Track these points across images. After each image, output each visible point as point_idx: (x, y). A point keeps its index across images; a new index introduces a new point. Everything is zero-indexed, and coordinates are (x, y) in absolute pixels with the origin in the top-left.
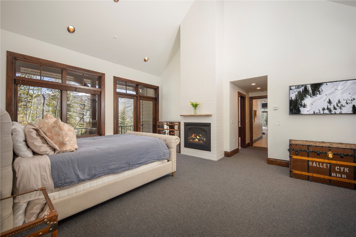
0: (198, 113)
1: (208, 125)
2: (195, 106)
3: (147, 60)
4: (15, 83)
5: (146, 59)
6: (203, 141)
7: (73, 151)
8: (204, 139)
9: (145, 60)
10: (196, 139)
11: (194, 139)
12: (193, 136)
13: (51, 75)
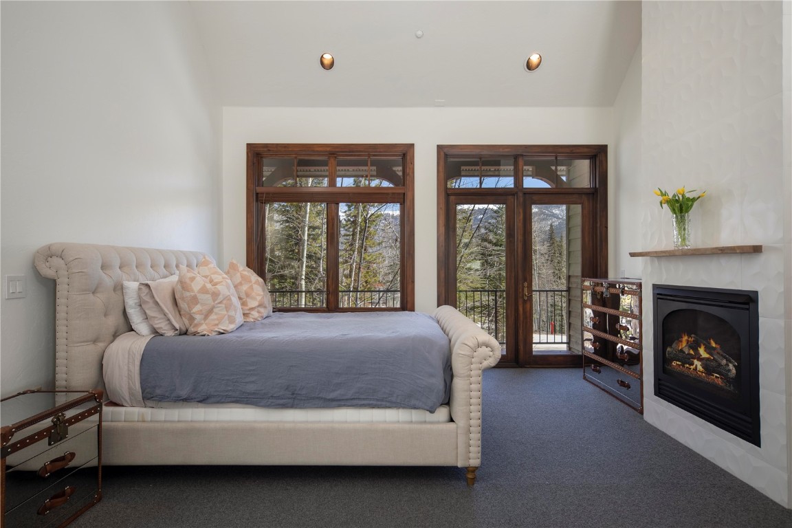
0: (697, 239)
1: (747, 301)
2: (681, 207)
3: (538, 65)
4: (257, 201)
5: (535, 59)
6: (724, 376)
7: (204, 335)
8: (731, 366)
9: (529, 67)
10: (696, 362)
11: (687, 360)
12: (684, 344)
13: (345, 170)
